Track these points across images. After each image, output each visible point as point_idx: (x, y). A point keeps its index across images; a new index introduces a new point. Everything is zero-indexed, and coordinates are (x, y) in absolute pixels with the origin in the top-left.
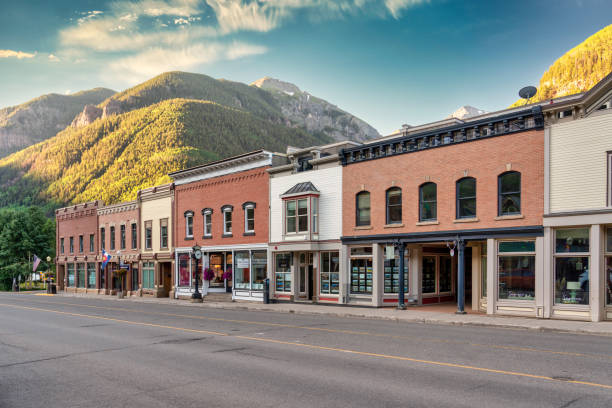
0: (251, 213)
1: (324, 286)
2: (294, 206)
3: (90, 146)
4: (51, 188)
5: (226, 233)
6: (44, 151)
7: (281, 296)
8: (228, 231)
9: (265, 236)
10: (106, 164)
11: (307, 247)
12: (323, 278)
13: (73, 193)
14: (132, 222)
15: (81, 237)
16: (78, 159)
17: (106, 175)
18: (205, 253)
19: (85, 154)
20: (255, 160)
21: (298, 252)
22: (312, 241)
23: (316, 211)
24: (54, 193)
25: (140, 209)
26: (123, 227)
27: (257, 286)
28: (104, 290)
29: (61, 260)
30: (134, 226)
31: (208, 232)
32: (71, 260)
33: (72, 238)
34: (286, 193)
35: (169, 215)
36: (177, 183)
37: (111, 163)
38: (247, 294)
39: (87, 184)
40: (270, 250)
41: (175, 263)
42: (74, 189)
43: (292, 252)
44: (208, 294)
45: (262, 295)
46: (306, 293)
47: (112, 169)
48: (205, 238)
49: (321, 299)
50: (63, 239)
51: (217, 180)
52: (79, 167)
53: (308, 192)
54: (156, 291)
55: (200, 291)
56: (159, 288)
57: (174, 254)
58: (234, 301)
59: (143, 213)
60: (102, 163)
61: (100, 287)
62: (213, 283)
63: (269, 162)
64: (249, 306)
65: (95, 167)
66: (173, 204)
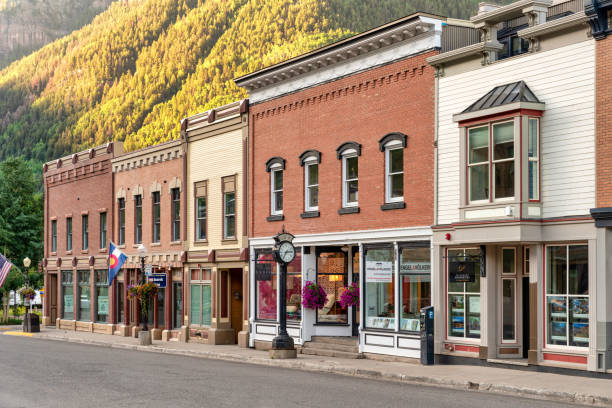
0: (397, 159)
1: (554, 327)
2: (485, 139)
3: (151, 38)
4: (81, 124)
5: (346, 205)
6: (71, 54)
7: (460, 347)
8: (350, 199)
9: (425, 211)
10: (180, 73)
11: (513, 235)
12: (552, 308)
13: (119, 133)
14: (172, 185)
15: (85, 217)
16: (129, 66)
17: (180, 94)
18: (307, 250)
19: (143, 56)
20: (404, 38)
21: (496, 246)
22: (524, 221)
23: (536, 148)
24: (85, 133)
25: (185, 158)
26: (156, 195)
27: (409, 324)
28: (122, 326)
29: (52, 265)
30: (175, 191)
31: (314, 202)
32: (67, 264)
33: (69, 219)
34: (470, 109)
35: (238, 168)
36: (255, 98)
37: (190, 70)
38: (388, 341)
39: (146, 113)
40: (437, 240)
41: (249, 270)
42: (122, 125)
43: (483, 247)
44: (314, 338)
45: (417, 344)
46: (516, 341)
47: (193, 82)
48: (306, 216)
49: (546, 356)
50: (54, 222)
51: (328, 89)
52: (131, 82)
53: (517, 105)
54: (214, 330)
55: (291, 332)
56: (219, 325)
57: (247, 251)
58: (363, 357)
59: (192, 166)
60: (175, 71)
61: (117, 320)
62: (323, 314)
63: (436, 41)
64: (384, 369)
65: (162, 80)
66: (245, 143)
